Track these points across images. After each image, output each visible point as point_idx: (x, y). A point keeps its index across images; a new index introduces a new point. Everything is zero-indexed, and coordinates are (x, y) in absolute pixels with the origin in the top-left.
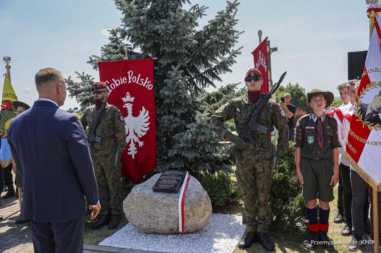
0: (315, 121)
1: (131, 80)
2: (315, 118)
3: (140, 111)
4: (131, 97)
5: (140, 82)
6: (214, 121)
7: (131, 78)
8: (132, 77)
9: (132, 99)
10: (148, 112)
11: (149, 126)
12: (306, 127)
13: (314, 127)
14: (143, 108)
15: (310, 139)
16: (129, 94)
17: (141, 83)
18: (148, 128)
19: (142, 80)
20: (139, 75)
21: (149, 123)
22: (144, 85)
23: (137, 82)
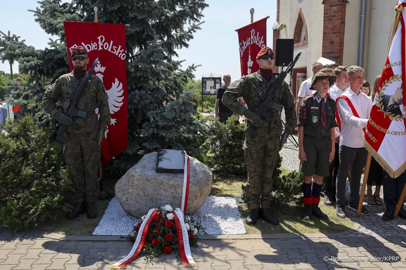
0: (319, 102)
1: (102, 47)
2: (319, 99)
3: (113, 83)
4: (101, 67)
5: (112, 49)
6: (230, 98)
7: (102, 45)
8: (103, 43)
9: (103, 69)
10: (121, 84)
11: (123, 101)
12: (311, 108)
13: (318, 108)
14: (116, 80)
15: (314, 118)
16: (100, 62)
17: (114, 51)
18: (122, 103)
19: (114, 48)
20: (112, 42)
21: (123, 97)
22: (117, 54)
23: (110, 50)
